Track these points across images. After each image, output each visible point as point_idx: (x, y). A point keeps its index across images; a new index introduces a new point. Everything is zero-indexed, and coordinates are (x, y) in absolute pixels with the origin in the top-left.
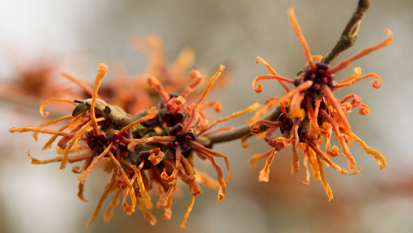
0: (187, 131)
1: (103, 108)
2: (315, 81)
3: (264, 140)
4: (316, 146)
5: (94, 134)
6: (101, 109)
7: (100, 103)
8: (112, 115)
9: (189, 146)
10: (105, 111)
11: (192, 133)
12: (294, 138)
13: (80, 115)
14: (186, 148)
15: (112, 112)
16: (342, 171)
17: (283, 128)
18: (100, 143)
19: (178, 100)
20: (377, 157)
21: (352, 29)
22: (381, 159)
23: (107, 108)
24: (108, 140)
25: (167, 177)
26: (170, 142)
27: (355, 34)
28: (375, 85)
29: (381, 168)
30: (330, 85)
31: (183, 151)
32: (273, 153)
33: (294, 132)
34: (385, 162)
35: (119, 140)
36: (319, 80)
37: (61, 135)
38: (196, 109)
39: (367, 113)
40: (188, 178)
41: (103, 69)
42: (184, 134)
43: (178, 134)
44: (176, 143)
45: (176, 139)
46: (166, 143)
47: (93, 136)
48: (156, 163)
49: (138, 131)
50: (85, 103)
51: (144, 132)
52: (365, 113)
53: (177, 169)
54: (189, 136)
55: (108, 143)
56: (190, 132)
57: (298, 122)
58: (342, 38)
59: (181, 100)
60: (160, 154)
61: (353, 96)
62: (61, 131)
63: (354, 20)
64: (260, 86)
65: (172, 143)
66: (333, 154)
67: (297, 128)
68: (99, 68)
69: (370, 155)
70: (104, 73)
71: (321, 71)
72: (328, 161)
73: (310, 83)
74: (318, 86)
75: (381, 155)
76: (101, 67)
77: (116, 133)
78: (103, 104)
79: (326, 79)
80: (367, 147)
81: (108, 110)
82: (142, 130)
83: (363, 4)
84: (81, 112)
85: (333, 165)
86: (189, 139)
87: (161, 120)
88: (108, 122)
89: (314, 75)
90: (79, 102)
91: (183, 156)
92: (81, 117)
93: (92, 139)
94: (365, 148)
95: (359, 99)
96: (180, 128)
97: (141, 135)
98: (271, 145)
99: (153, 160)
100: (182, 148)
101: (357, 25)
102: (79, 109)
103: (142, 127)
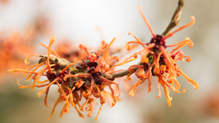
0: (97, 71)
1: (54, 59)
2: (156, 44)
3: (135, 75)
4: (162, 78)
5: (50, 73)
6: (53, 60)
7: (53, 57)
8: (59, 63)
9: (98, 79)
10: (55, 61)
11: (100, 72)
12: (149, 73)
13: (43, 63)
14: (97, 80)
15: (59, 61)
16: (176, 91)
17: (145, 69)
18: (53, 77)
19: (92, 55)
20: (194, 83)
21: (176, 17)
22: (196, 84)
23: (56, 59)
24: (56, 76)
25: (85, 94)
26: (88, 77)
27: (178, 19)
28: (190, 45)
29: (196, 89)
30: (164, 45)
31: (95, 81)
32: (139, 82)
33: (149, 70)
34: (198, 86)
35: (62, 76)
36: (158, 43)
37: (34, 73)
38: (102, 59)
39: (190, 61)
40: (96, 95)
41: (53, 39)
42: (96, 72)
43: (92, 72)
44: (91, 77)
45: (91, 75)
46: (86, 77)
47: (49, 74)
48: (79, 87)
49: (74, 71)
50: (45, 57)
51: (77, 72)
52: (189, 61)
53: (91, 90)
54: (98, 73)
55: (56, 77)
56: (99, 71)
57: (152, 66)
58: (171, 21)
59: (93, 55)
60: (81, 82)
61: (179, 52)
62: (34, 71)
63: (177, 12)
64: (129, 47)
65: (89, 77)
66: (170, 82)
67: (151, 68)
68: (51, 39)
69: (190, 82)
70: (54, 42)
71: (159, 38)
72: (168, 86)
73: (153, 45)
74: (158, 46)
75: (196, 83)
76: (52, 38)
77: (61, 72)
78: (54, 57)
79: (161, 43)
80: (188, 78)
81: (56, 60)
82: (76, 71)
83: (181, 4)
84: (43, 62)
85: (171, 87)
86: (98, 75)
87: (86, 66)
88: (58, 66)
89: (155, 41)
90: (42, 56)
91: (95, 84)
92: (43, 64)
93: (49, 75)
94: (188, 79)
95: (183, 53)
96: (93, 70)
97: (76, 73)
98: (138, 77)
99: (77, 85)
100: (95, 80)
101: (179, 15)
102: (42, 60)
103: (76, 69)
